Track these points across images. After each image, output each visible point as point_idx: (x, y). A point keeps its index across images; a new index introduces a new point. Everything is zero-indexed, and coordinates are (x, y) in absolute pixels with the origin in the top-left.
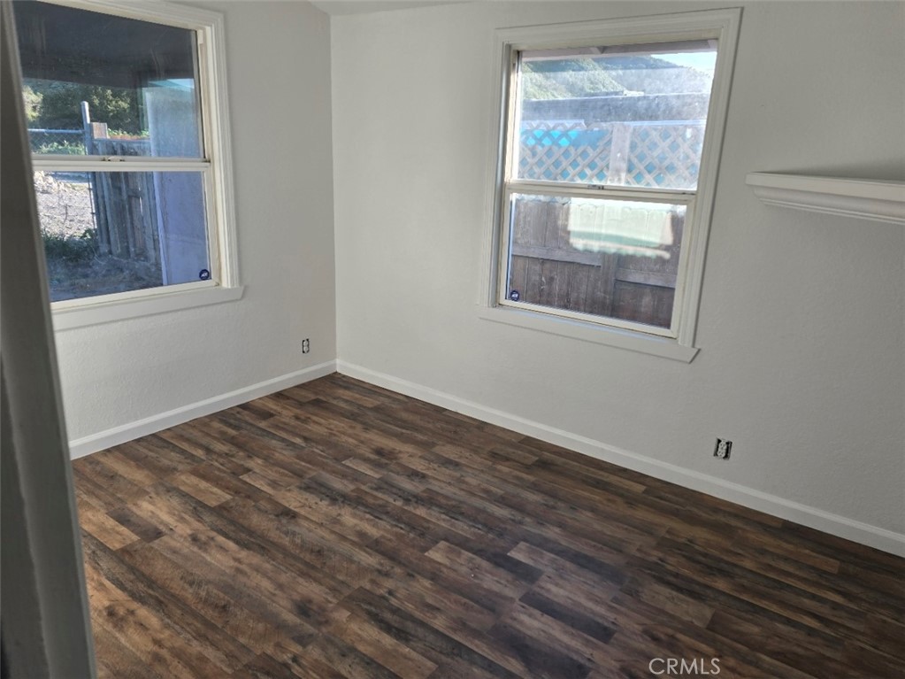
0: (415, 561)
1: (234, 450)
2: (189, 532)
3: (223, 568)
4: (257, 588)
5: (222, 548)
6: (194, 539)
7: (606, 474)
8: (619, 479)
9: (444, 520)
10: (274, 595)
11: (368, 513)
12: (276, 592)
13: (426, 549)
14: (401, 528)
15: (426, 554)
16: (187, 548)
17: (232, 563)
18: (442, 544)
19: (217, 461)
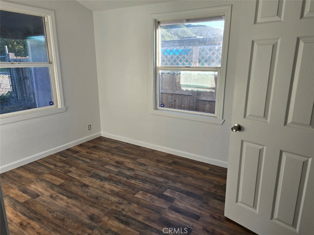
0: (131, 198)
1: (65, 165)
2: (49, 194)
3: (62, 206)
4: (75, 211)
5: (61, 199)
6: (51, 196)
7: (196, 165)
8: (200, 166)
9: (141, 184)
10: (81, 214)
11: (114, 183)
12: (82, 213)
13: (135, 194)
14: (126, 188)
15: (135, 196)
16: (49, 200)
17: (65, 204)
18: (141, 192)
19: (59, 169)
